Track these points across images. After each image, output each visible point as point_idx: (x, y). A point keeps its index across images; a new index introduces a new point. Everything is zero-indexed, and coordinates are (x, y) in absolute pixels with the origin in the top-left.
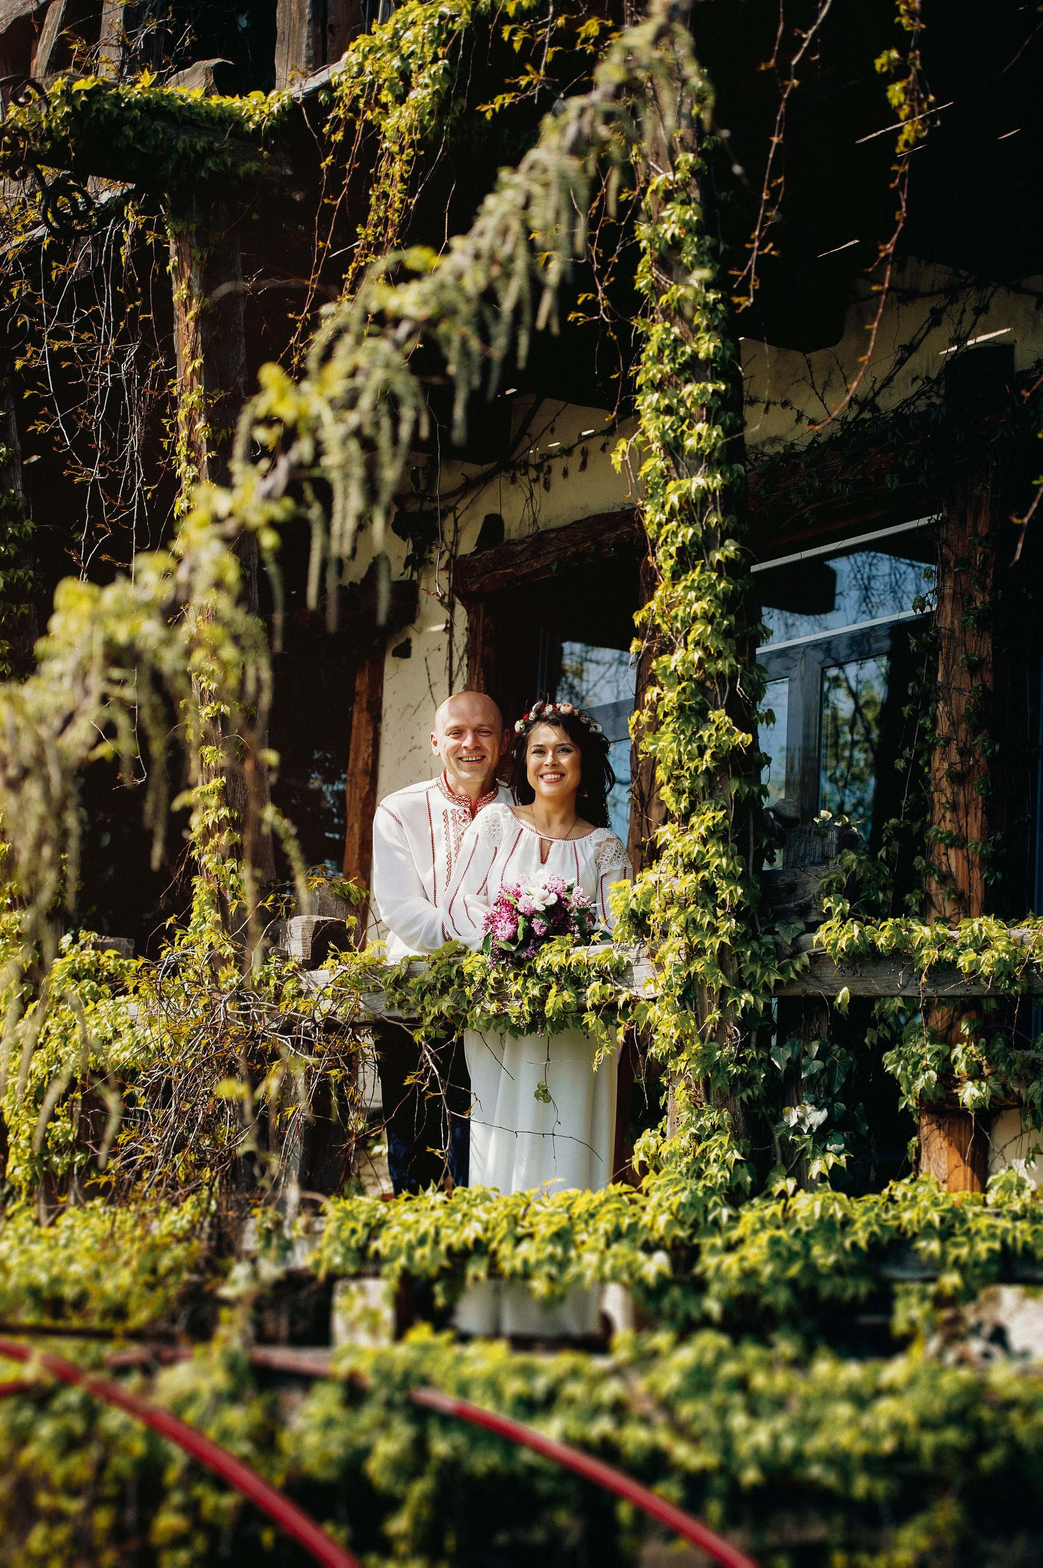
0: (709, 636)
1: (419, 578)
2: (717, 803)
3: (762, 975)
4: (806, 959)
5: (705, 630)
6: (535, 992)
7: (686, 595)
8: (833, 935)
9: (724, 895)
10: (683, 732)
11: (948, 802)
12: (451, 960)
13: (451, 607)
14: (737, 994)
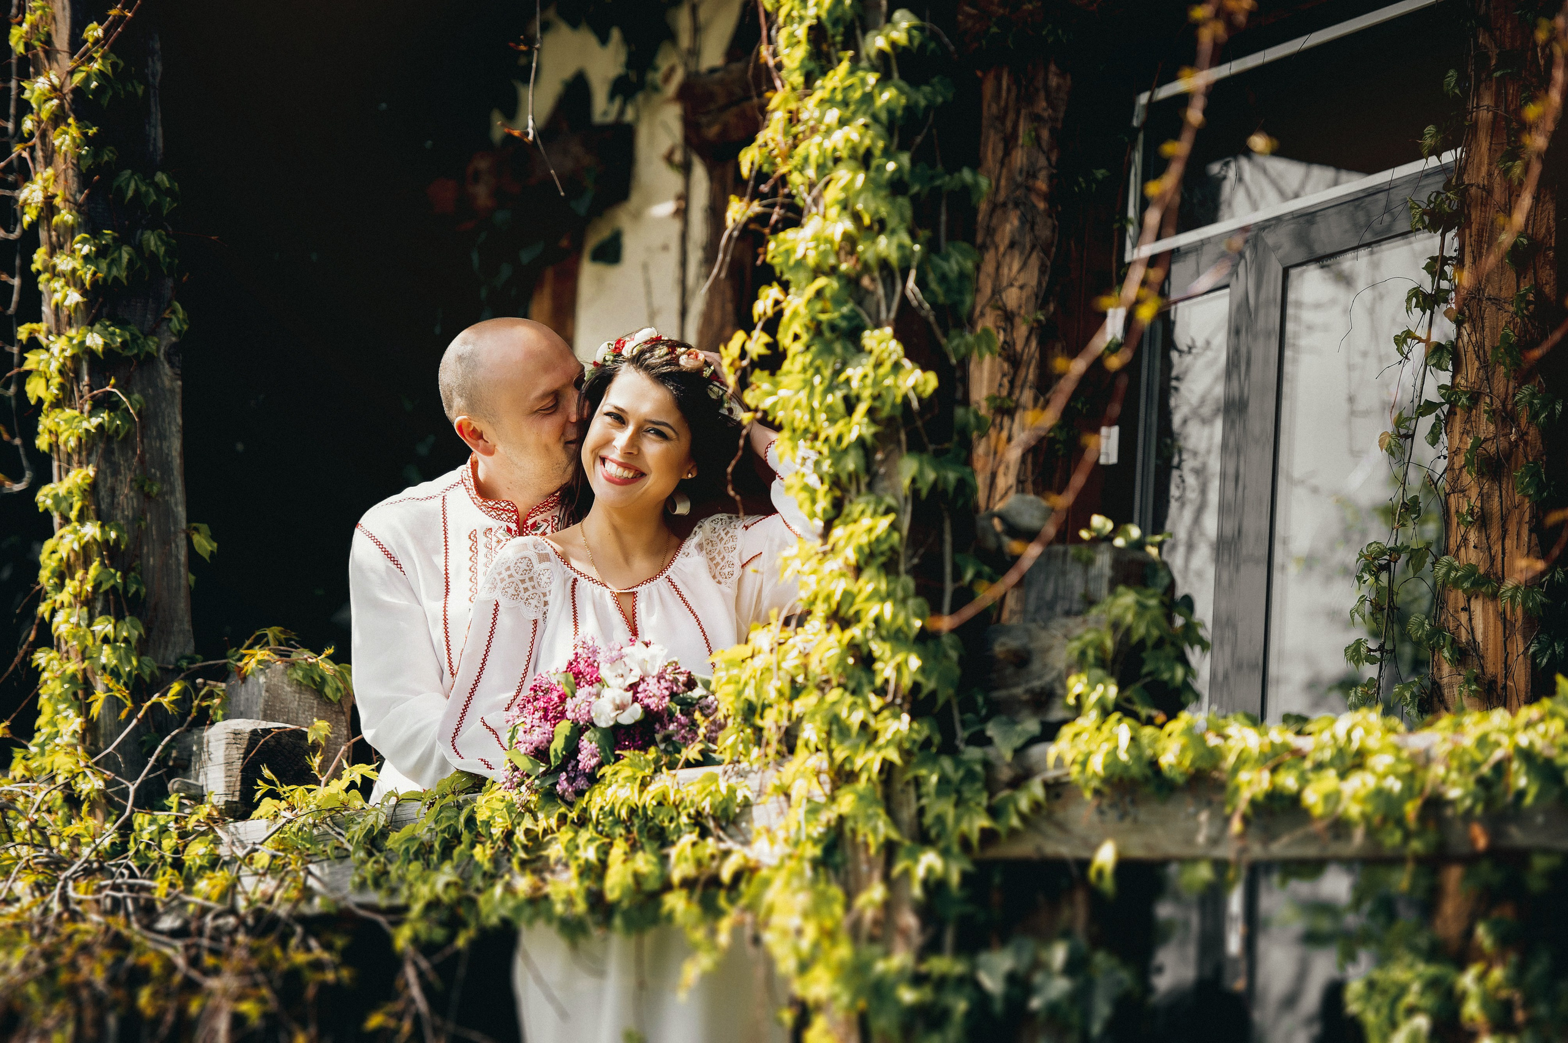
0: (859, 193)
1: (638, 118)
2: (879, 501)
3: (958, 820)
4: (1037, 789)
5: (852, 181)
6: (590, 854)
7: (823, 115)
8: (1082, 745)
9: (885, 670)
10: (818, 371)
11: (1471, 512)
12: (461, 798)
13: (686, 169)
14: (914, 857)
